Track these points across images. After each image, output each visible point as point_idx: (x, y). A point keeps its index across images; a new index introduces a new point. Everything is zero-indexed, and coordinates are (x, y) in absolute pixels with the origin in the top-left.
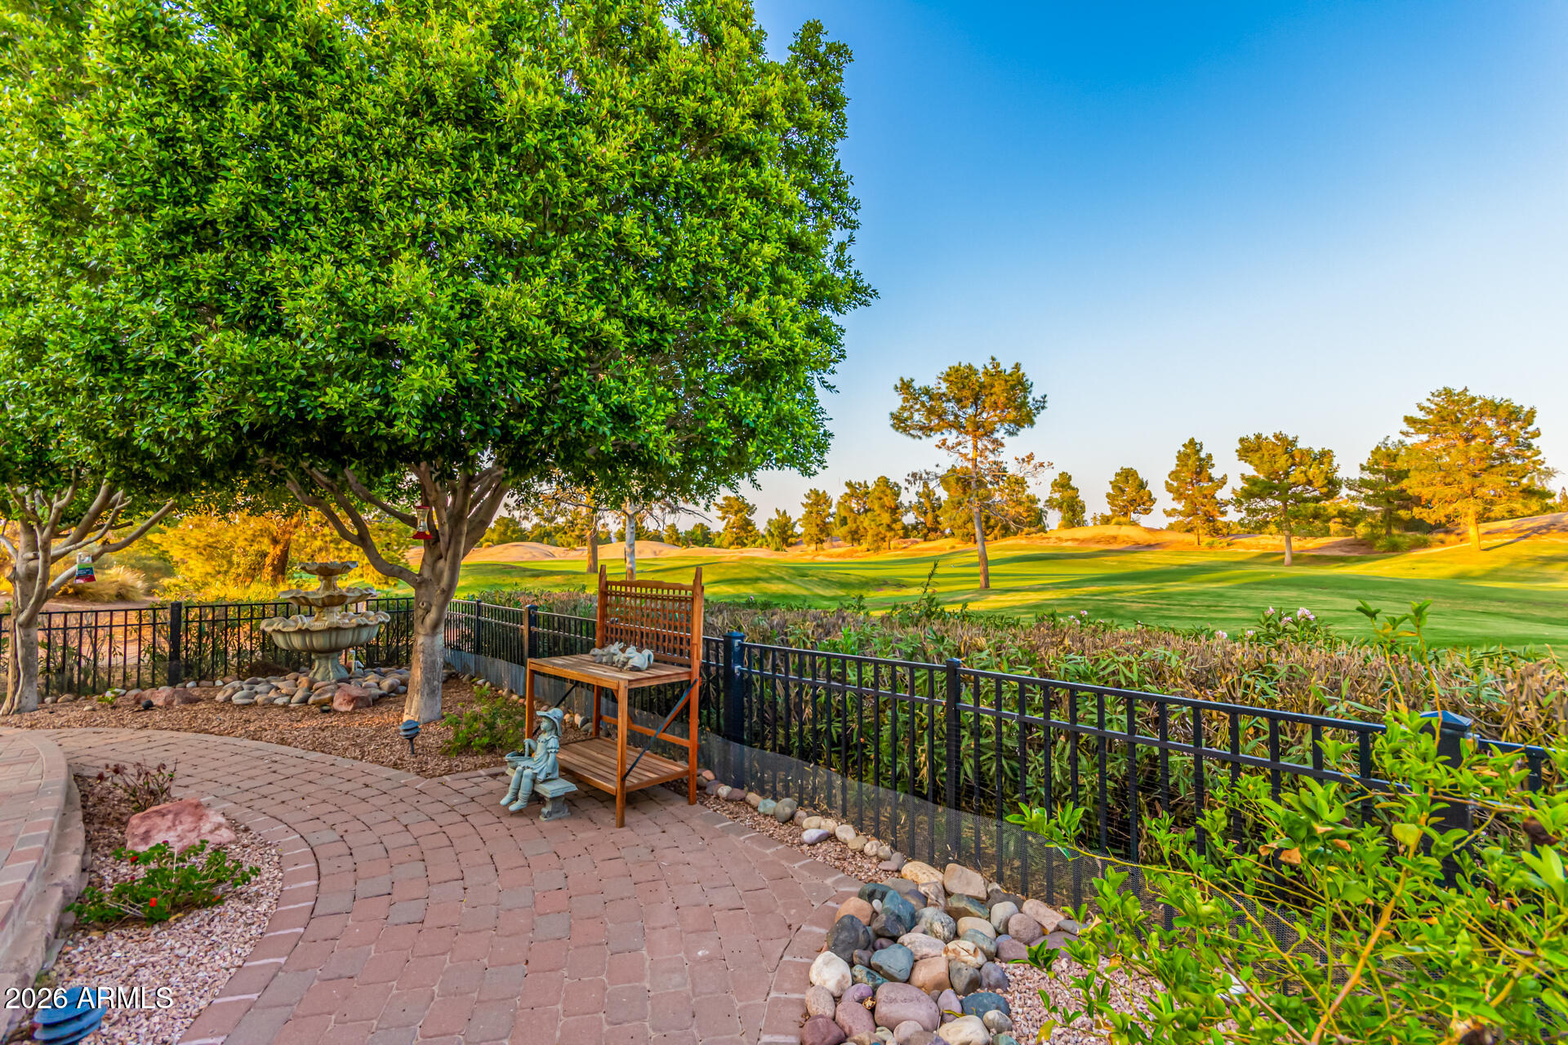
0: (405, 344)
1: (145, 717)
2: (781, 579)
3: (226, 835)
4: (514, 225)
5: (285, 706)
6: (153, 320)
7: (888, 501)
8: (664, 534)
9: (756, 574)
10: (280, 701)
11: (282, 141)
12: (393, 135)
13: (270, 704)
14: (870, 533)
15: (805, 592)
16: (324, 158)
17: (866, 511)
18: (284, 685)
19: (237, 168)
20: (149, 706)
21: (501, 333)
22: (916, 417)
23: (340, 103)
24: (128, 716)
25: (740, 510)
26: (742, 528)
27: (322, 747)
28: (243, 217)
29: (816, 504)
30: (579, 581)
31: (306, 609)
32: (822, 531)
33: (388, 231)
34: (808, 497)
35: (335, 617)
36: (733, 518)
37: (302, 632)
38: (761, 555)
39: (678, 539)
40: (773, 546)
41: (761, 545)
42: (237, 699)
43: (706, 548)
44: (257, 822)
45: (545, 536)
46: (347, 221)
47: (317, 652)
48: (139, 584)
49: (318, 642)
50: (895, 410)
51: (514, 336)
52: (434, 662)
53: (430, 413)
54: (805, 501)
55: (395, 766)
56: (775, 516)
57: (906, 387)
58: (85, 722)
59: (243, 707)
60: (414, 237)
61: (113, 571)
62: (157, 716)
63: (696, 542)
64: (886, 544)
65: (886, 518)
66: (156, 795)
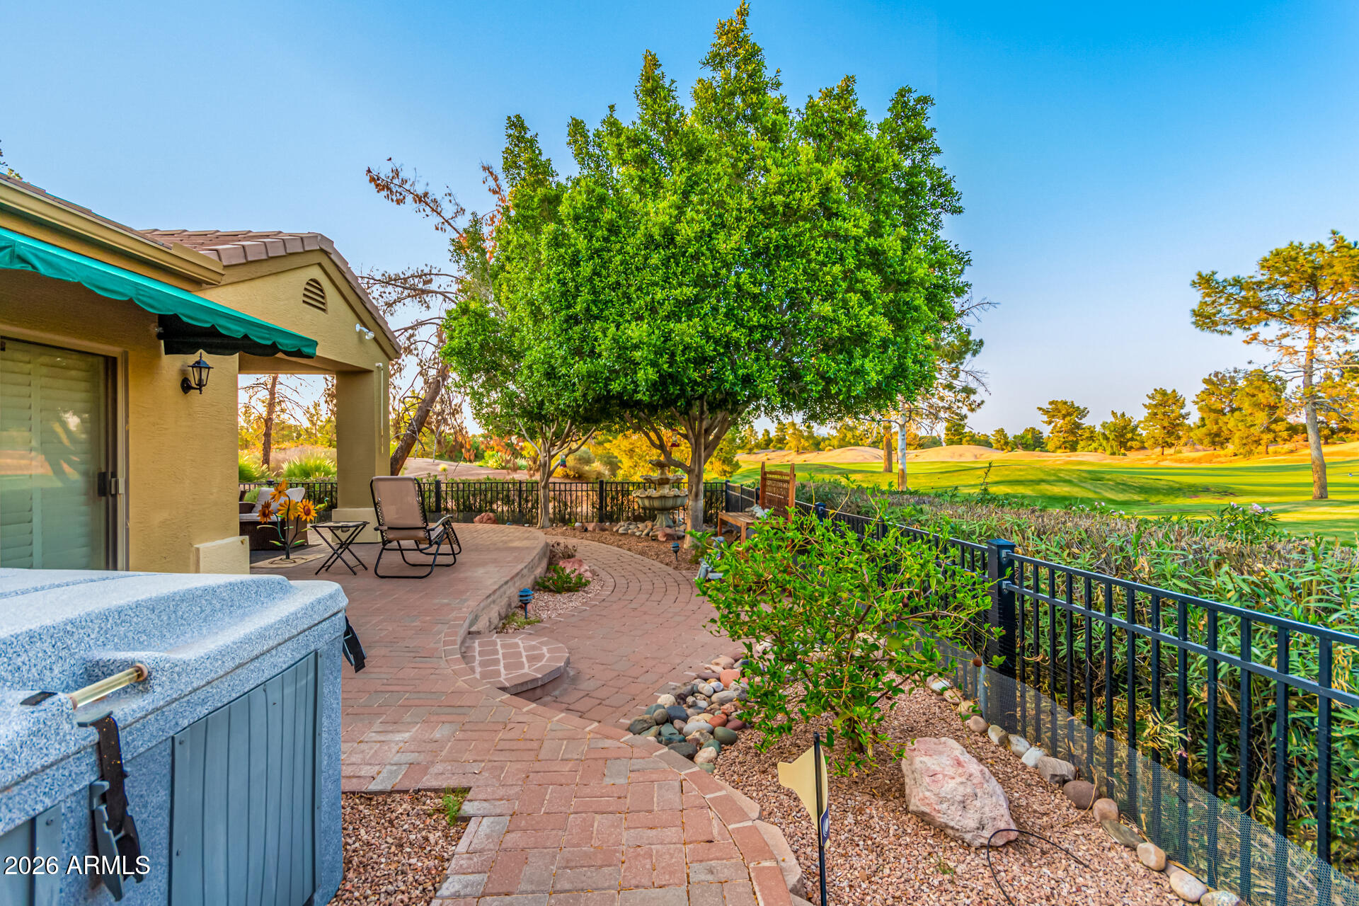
0: (638, 360)
1: (584, 535)
2: (1069, 482)
3: (588, 574)
4: (689, 291)
5: (639, 536)
6: (561, 357)
7: (1265, 397)
8: (992, 439)
9: (1042, 476)
10: (638, 534)
11: (599, 275)
12: (639, 260)
13: (633, 534)
14: (1238, 434)
15: (1091, 495)
16: (612, 279)
17: (1233, 411)
18: (641, 525)
19: (585, 290)
20: (586, 530)
21: (681, 348)
22: (1226, 310)
23: (619, 252)
24: (578, 533)
25: (1069, 414)
26: (1072, 432)
27: (642, 553)
28: (588, 310)
29: (1163, 404)
30: (875, 478)
31: (652, 485)
32: (1170, 434)
33: (637, 306)
34: (1152, 398)
35: (666, 491)
36: (1060, 422)
37: (649, 498)
38: (1089, 458)
39: (1006, 443)
40: (1109, 451)
41: (1096, 450)
42: (620, 531)
43: (1037, 452)
44: (603, 574)
45: (843, 444)
46: (623, 304)
47: (658, 509)
48: (607, 472)
49: (656, 504)
50: (1196, 307)
51: (687, 348)
52: (697, 516)
53: (653, 387)
54: (1148, 401)
55: (667, 564)
56: (1111, 419)
57: (1205, 281)
58: (563, 534)
59: (622, 534)
60: (647, 306)
61: (594, 465)
62: (588, 535)
63: (1026, 447)
64: (1262, 448)
65: (1261, 418)
66: (570, 556)
